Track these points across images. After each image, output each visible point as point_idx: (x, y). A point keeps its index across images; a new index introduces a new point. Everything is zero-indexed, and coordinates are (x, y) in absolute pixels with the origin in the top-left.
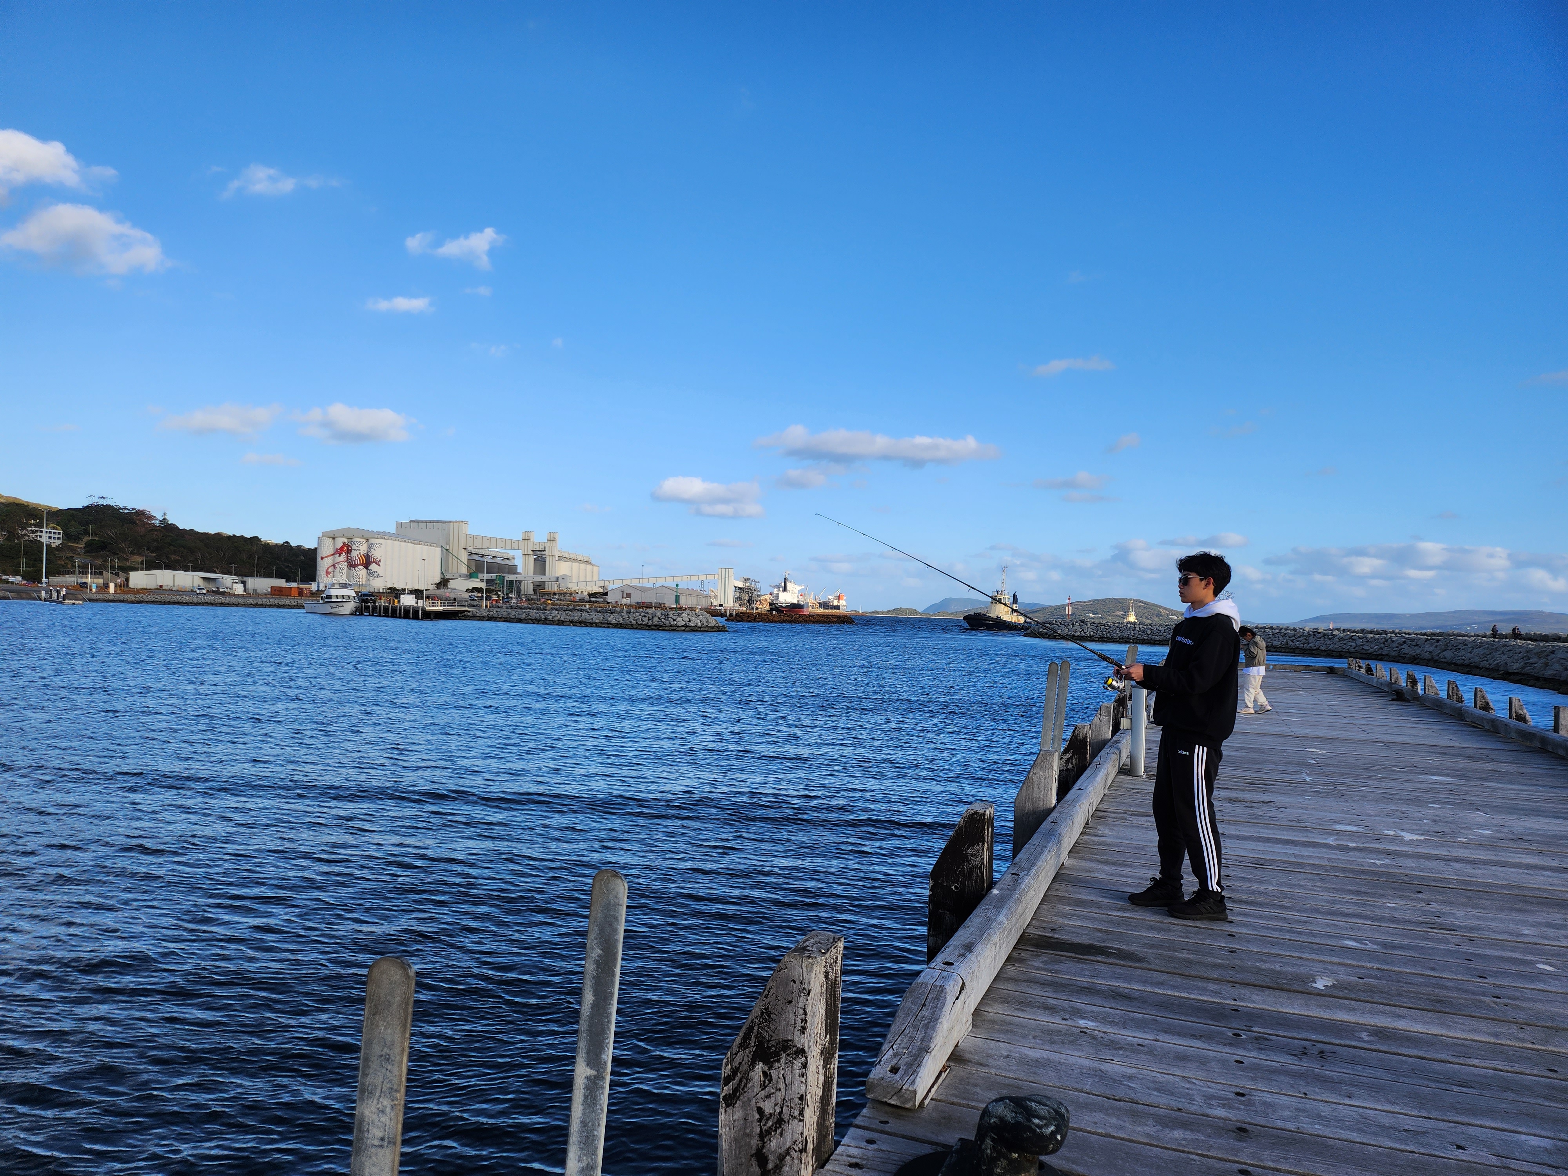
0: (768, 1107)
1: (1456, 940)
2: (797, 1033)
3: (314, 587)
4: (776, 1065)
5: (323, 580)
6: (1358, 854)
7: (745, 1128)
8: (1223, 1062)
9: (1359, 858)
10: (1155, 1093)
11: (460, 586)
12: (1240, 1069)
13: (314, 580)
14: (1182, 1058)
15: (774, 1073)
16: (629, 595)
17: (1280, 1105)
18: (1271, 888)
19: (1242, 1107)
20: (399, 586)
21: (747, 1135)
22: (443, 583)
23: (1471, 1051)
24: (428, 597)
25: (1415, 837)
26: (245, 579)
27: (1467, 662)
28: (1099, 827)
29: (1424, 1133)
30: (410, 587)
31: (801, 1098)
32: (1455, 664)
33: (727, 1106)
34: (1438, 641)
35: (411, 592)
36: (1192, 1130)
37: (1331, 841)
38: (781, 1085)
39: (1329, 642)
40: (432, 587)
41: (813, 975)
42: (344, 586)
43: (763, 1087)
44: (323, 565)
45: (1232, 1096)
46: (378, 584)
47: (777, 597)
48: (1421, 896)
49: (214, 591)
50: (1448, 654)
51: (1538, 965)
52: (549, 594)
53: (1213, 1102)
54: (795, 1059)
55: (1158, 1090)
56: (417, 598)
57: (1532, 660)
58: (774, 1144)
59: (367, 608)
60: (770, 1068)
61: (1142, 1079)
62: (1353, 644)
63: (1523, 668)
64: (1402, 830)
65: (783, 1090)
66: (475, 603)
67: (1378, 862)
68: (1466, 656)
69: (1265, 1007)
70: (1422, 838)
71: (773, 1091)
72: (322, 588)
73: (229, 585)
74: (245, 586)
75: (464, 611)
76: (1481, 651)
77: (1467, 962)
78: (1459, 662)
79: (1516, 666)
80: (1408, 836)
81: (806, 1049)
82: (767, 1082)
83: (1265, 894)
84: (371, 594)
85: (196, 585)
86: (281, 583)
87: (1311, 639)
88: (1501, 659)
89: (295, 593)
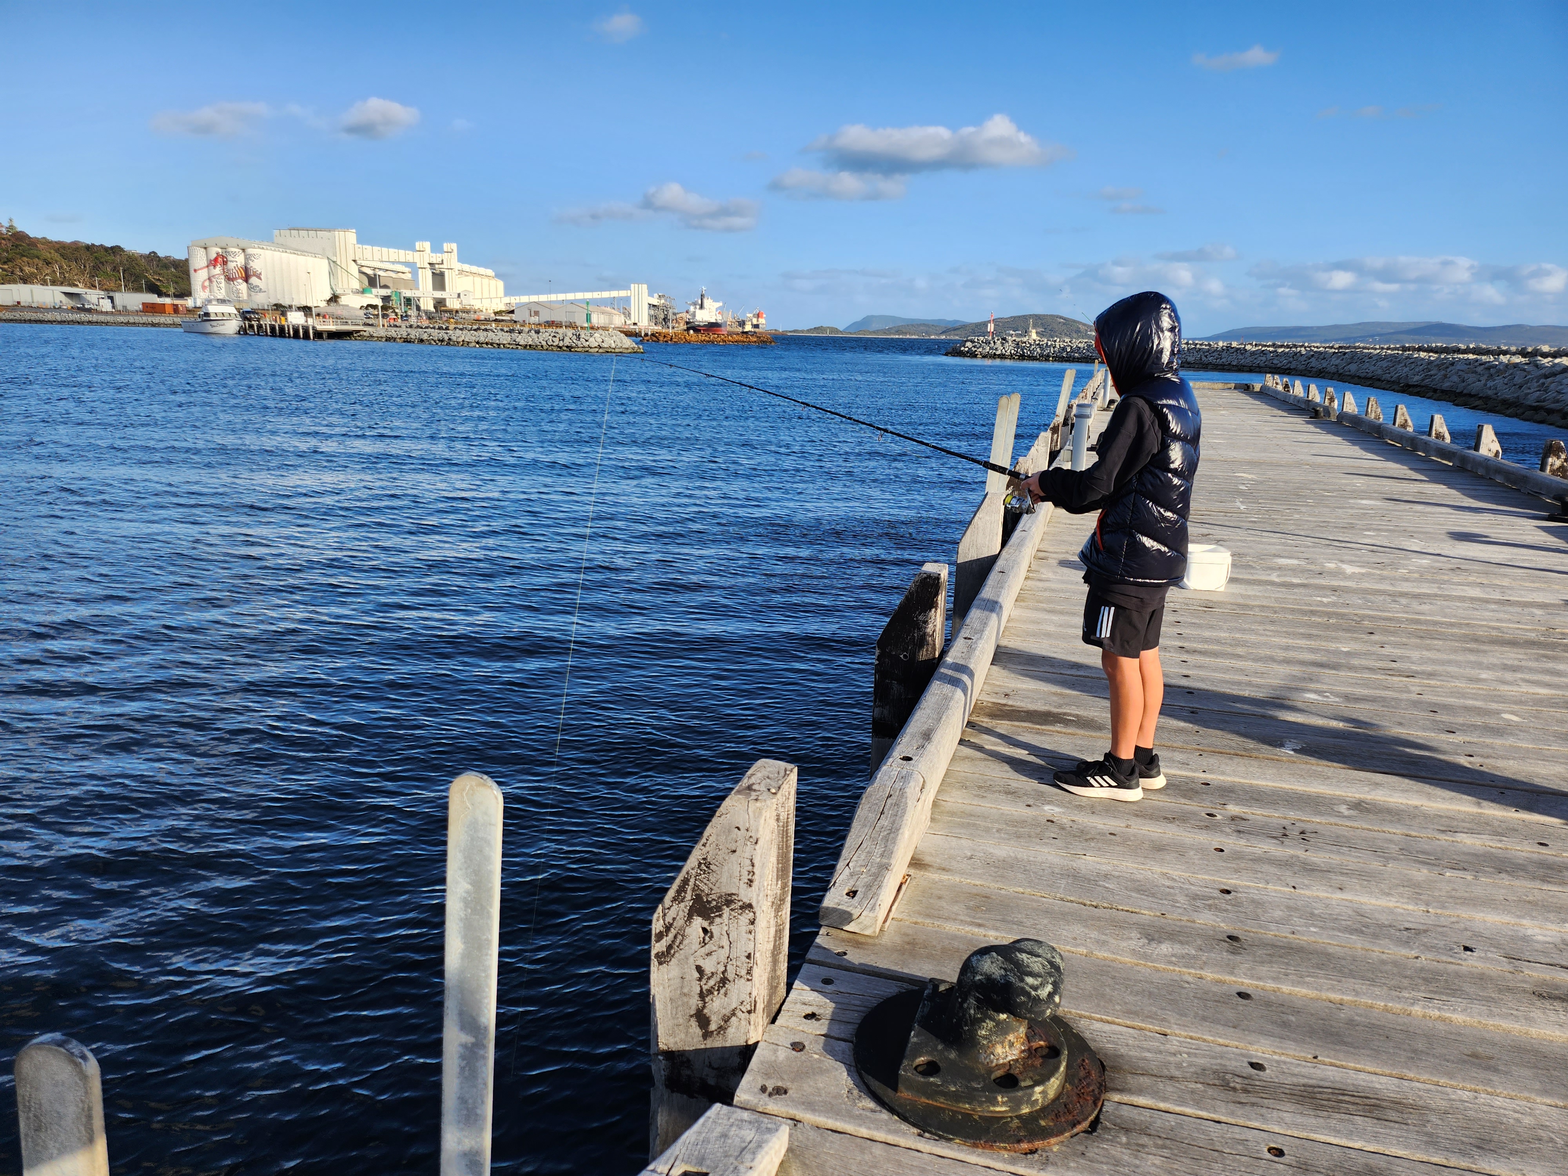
0: (709, 966)
1: (1418, 689)
2: (743, 886)
3: (189, 302)
4: (718, 920)
5: (198, 297)
6: (1302, 590)
7: (682, 987)
8: (1201, 850)
9: (1305, 596)
10: (1133, 894)
11: (354, 302)
12: (1221, 857)
13: (189, 294)
14: (1159, 848)
15: (715, 929)
16: (537, 313)
17: (1270, 903)
18: (1223, 635)
19: (1229, 907)
20: (286, 302)
21: (685, 995)
22: (334, 299)
23: (1455, 823)
24: (318, 315)
25: (1357, 570)
26: (111, 294)
27: (1370, 375)
28: (1042, 570)
29: (1425, 931)
30: (296, 303)
31: (749, 957)
32: (1359, 377)
33: (660, 963)
34: (1345, 354)
35: (299, 309)
36: (1181, 943)
37: (1274, 577)
38: (725, 943)
39: (1241, 357)
40: (323, 304)
41: (762, 821)
42: (222, 301)
43: (704, 943)
44: (198, 278)
45: (1217, 894)
46: (261, 300)
47: (694, 315)
48: (1372, 637)
49: (78, 308)
50: (1353, 368)
51: (1503, 715)
52: (450, 311)
53: (1199, 903)
54: (741, 914)
55: (1138, 891)
56: (306, 315)
57: (1432, 373)
58: (716, 1006)
59: (251, 326)
60: (711, 923)
61: (1119, 877)
62: (1264, 359)
63: (1423, 380)
64: (1342, 561)
65: (727, 947)
66: (370, 322)
67: (1325, 600)
68: (1370, 369)
69: (1237, 780)
70: (1363, 571)
71: (714, 948)
72: (199, 304)
73: (96, 302)
74: (112, 302)
75: (358, 331)
76: (1384, 364)
77: (1432, 714)
78: (1362, 375)
79: (1416, 378)
80: (1349, 569)
81: (754, 904)
82: (707, 939)
83: (1218, 641)
84: (253, 312)
85: (57, 301)
86: (153, 298)
87: (1224, 354)
88: (1402, 371)
89: (169, 309)
